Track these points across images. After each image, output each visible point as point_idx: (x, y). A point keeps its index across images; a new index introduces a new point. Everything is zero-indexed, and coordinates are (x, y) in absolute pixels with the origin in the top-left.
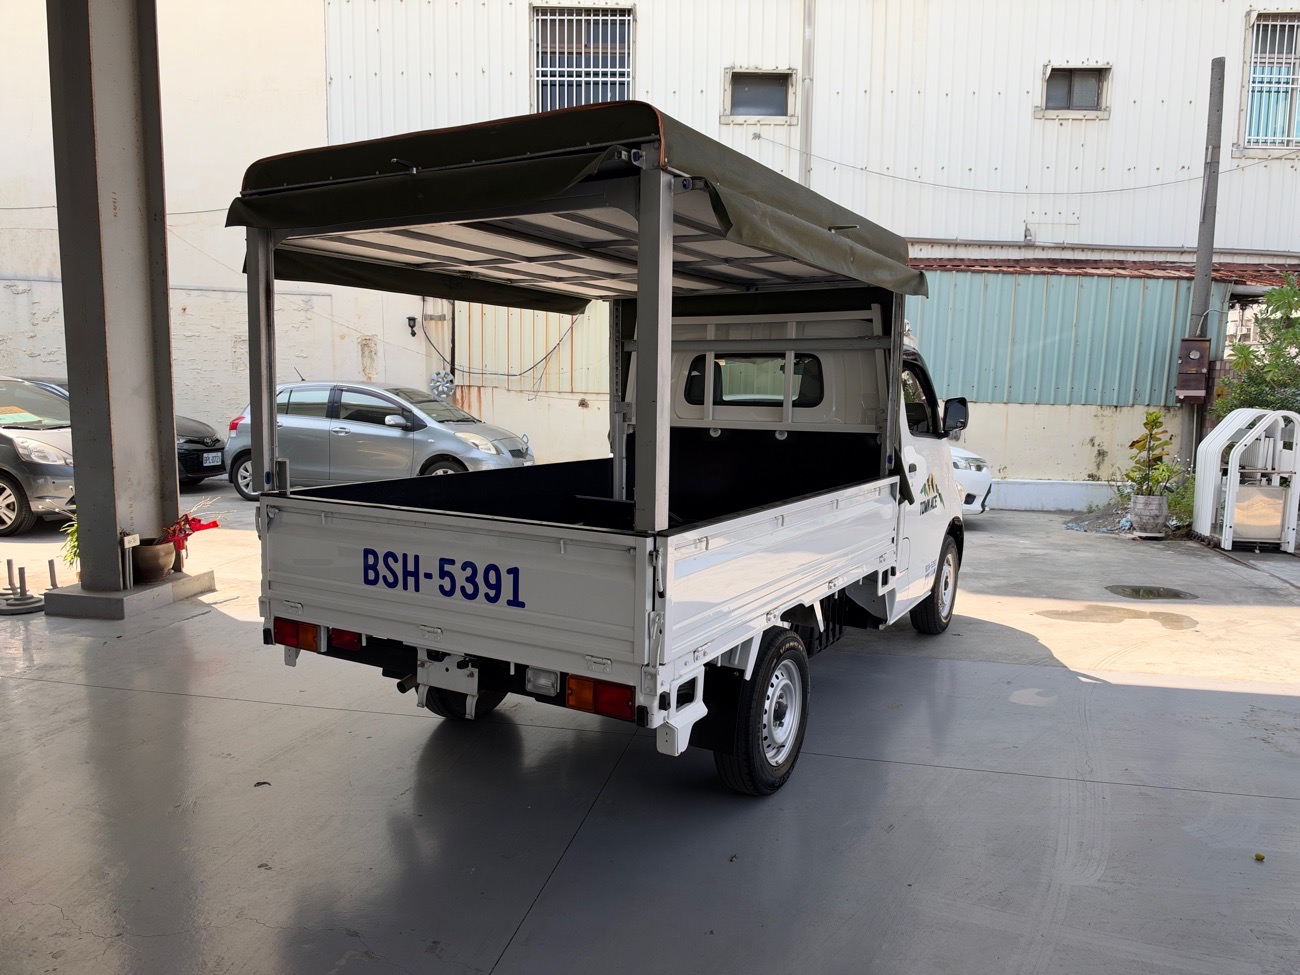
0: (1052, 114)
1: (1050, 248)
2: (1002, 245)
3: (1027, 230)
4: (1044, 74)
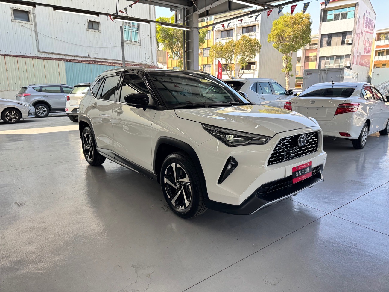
0: (90, 30)
1: (93, 58)
2: (84, 57)
3: (88, 54)
4: (87, 21)
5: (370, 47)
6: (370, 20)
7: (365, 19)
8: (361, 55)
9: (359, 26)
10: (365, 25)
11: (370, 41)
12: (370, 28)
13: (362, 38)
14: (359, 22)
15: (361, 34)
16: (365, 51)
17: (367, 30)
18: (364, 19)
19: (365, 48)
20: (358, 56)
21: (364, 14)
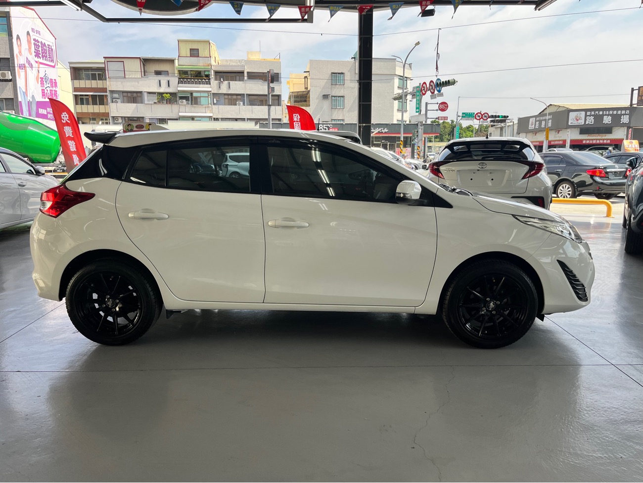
5: (54, 89)
6: (43, 45)
7: (33, 42)
8: (37, 100)
9: (20, 52)
10: (35, 52)
11: (52, 79)
12: (47, 57)
13: (32, 74)
14: (20, 46)
15: (27, 65)
16: (43, 95)
17: (41, 60)
18: (29, 42)
19: (43, 90)
20: (29, 103)
21: (28, 33)
